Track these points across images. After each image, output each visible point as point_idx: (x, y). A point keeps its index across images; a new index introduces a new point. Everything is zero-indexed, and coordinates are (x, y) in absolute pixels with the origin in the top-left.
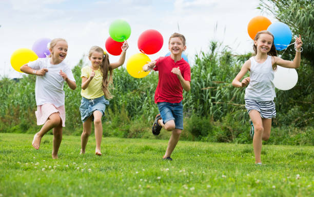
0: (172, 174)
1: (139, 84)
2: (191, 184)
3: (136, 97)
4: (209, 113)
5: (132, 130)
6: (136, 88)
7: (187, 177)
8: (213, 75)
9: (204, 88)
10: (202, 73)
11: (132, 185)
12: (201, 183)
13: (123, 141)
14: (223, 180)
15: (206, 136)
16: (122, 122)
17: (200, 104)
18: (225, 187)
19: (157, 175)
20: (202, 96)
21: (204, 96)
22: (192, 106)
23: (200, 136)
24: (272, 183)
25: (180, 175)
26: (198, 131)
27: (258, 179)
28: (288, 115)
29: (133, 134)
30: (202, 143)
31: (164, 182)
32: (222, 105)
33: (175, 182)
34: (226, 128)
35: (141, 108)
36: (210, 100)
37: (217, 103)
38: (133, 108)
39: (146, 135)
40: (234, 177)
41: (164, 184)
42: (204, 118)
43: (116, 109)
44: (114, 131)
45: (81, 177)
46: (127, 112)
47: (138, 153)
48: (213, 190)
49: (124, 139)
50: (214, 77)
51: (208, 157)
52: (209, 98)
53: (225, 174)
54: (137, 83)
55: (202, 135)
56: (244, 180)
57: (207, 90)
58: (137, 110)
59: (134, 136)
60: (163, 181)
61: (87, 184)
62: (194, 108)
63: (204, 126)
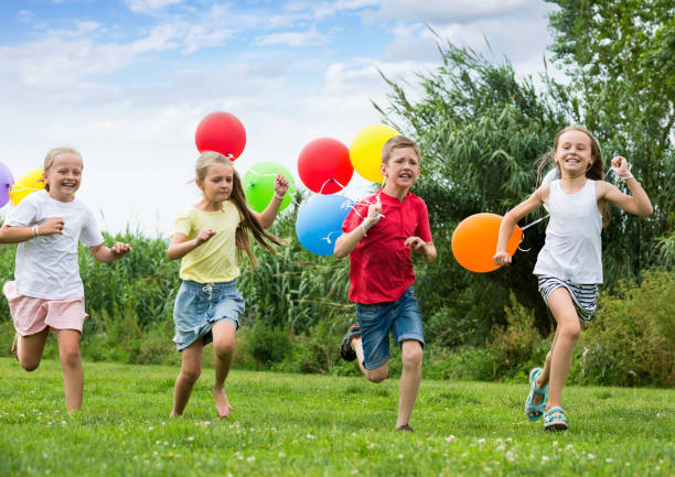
0: (216, 432)
1: (158, 265)
2: (250, 451)
3: (154, 290)
4: (287, 319)
5: (144, 349)
6: (152, 272)
7: (243, 438)
8: (295, 250)
9: (278, 275)
11: (140, 452)
12: (268, 449)
13: (128, 369)
14: (309, 444)
15: (280, 361)
16: (126, 334)
17: (271, 303)
18: (313, 457)
19: (187, 433)
20: (275, 289)
21: (278, 288)
22: (257, 307)
23: (269, 361)
24: (397, 449)
25: (229, 434)
26: (266, 352)
27: (373, 441)
28: (429, 325)
29: (147, 356)
30: (272, 374)
31: (201, 446)
32: (310, 306)
33: (220, 447)
34: (316, 348)
35: (162, 309)
36: (288, 296)
37: (302, 301)
38: (147, 309)
39: (170, 358)
40: (327, 438)
41: (199, 450)
42: (277, 329)
43: (115, 310)
44: (112, 351)
45: (48, 436)
46: (136, 316)
47: (155, 392)
48: (289, 461)
49: (129, 366)
50: (296, 255)
51: (283, 400)
52: (287, 292)
53: (312, 433)
54: (156, 263)
55: (273, 360)
56: (347, 444)
57: (284, 277)
58: (154, 312)
59: (148, 360)
60: (198, 445)
61: (56, 450)
62: (259, 311)
63: (278, 344)
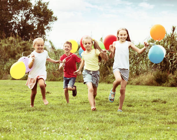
4: (169, 68)
10: (165, 45)
15: (164, 83)
17: (164, 63)
21: (166, 58)
23: (161, 83)
26: (160, 80)
36: (169, 61)
37: (174, 62)
50: (172, 47)
57: (168, 55)
63: (164, 77)
